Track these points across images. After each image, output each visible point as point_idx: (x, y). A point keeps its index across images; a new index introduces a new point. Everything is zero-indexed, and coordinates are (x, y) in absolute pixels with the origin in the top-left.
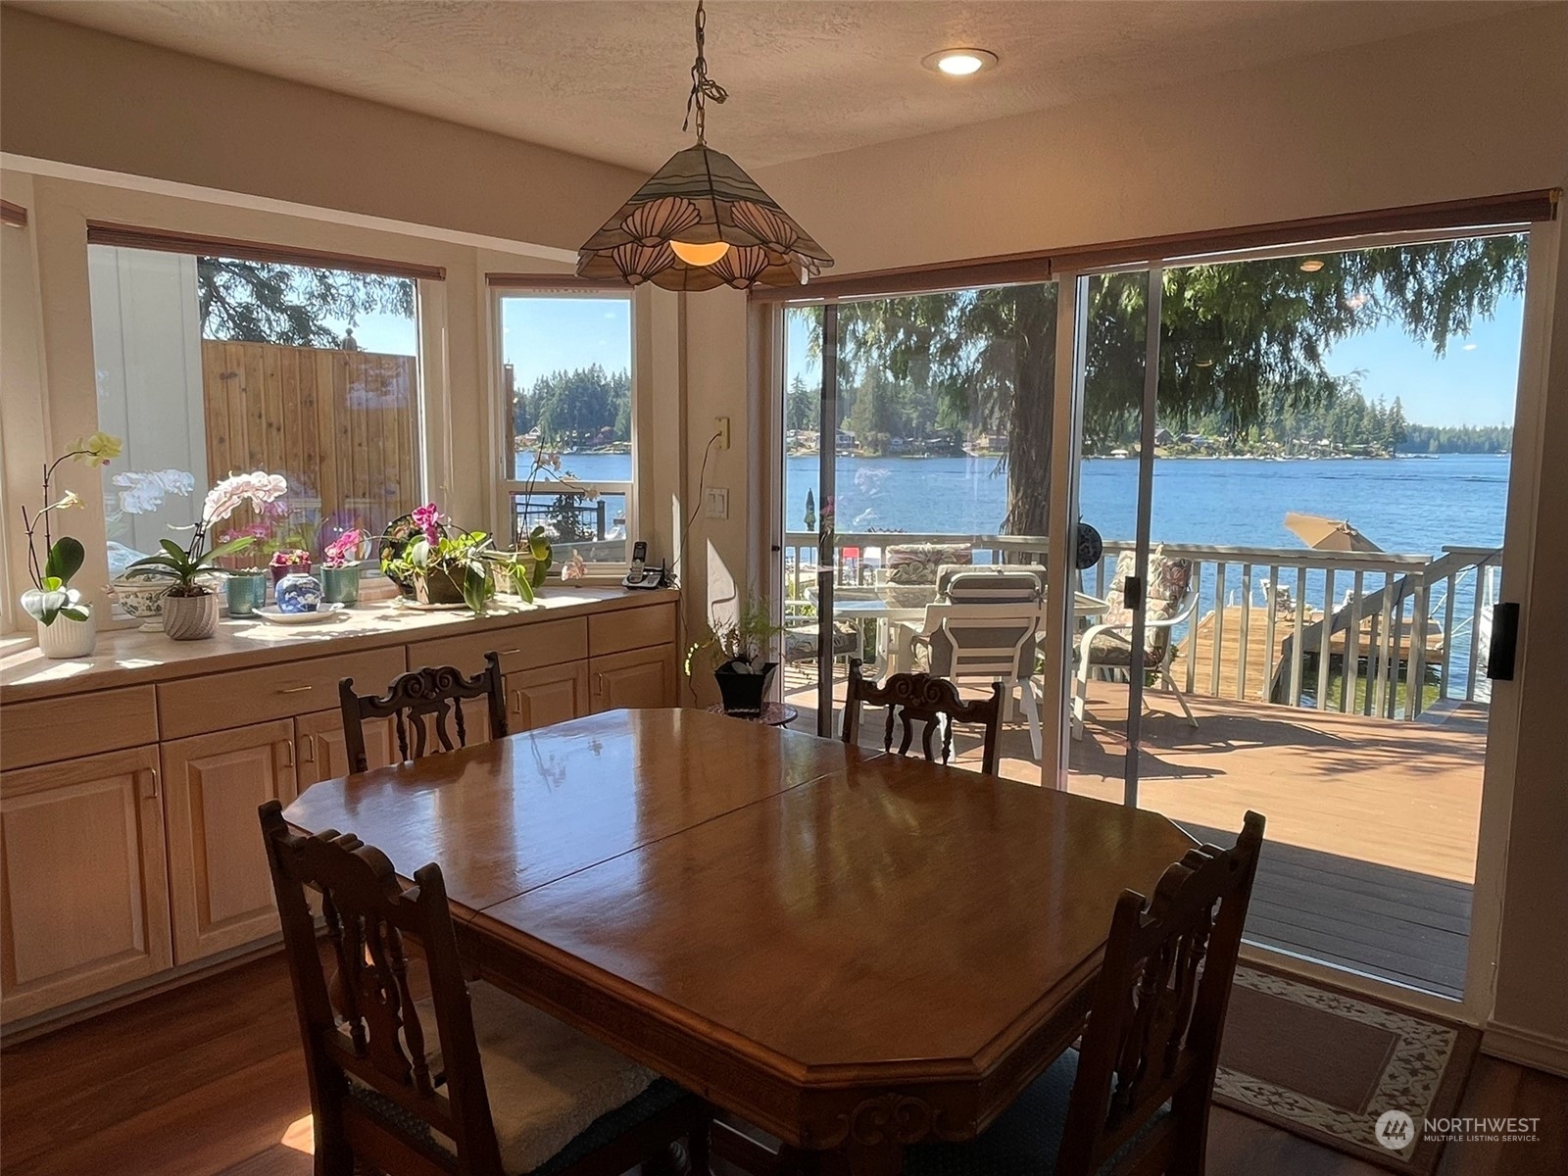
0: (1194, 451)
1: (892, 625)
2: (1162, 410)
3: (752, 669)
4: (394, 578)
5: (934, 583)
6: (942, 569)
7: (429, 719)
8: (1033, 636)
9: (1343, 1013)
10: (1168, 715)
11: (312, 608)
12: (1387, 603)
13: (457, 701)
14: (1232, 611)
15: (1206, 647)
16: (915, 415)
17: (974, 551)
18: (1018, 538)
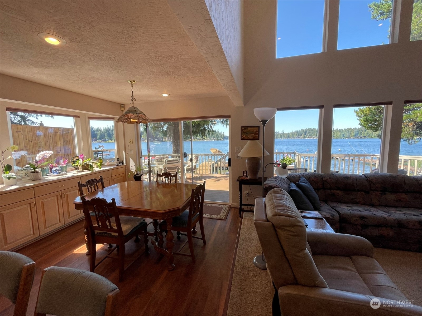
0: (198, 140)
1: (158, 168)
2: (193, 135)
3: (139, 175)
4: (74, 167)
5: (164, 161)
6: (165, 159)
7: (92, 186)
8: (178, 168)
9: (218, 206)
10: (197, 177)
11: (60, 173)
12: (221, 160)
13: (96, 183)
14: (204, 163)
15: (201, 168)
16: (155, 135)
17: (169, 156)
18: (175, 154)
